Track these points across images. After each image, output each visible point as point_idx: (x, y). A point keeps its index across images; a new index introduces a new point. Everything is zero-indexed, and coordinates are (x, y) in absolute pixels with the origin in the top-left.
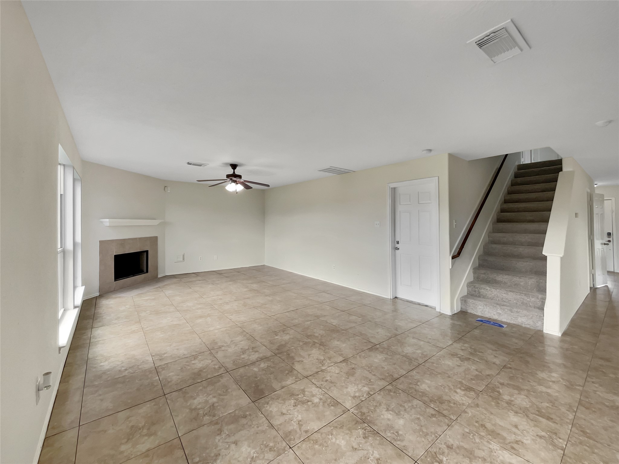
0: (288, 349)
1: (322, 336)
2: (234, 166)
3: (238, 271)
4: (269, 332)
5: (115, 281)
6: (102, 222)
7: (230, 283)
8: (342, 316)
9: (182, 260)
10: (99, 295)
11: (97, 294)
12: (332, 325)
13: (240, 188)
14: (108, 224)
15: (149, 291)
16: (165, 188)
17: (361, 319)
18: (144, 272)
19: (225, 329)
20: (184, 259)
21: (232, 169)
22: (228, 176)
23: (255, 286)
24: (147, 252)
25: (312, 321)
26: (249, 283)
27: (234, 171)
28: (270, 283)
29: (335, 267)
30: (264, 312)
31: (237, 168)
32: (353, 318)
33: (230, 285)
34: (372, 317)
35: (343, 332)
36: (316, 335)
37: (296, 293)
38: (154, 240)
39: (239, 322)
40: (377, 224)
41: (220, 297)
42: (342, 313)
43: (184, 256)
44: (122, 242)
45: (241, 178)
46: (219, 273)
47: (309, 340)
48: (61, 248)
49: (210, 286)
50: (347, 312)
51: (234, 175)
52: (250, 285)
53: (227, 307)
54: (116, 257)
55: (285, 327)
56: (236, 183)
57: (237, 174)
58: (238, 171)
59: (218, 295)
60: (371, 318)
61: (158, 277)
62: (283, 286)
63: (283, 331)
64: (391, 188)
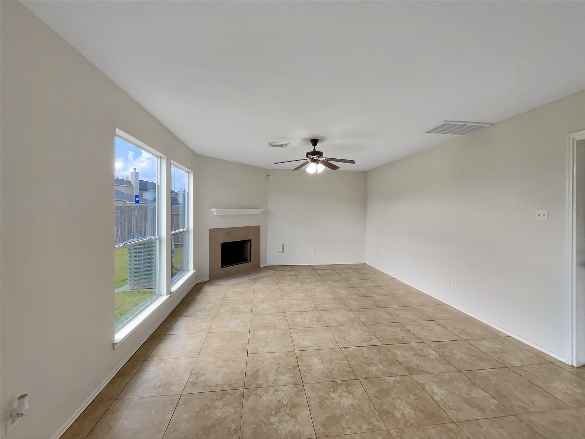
0: (341, 431)
1: (406, 421)
2: (315, 142)
3: (334, 269)
4: (327, 379)
5: (222, 268)
6: (211, 211)
7: (318, 284)
8: (456, 383)
9: (282, 251)
10: (208, 280)
11: (207, 279)
12: (431, 400)
13: (321, 168)
14: (215, 213)
15: (244, 282)
16: (267, 176)
17: (496, 402)
18: (248, 261)
19: (280, 354)
20: (283, 250)
21: (312, 145)
22: (308, 154)
23: (343, 293)
24: (250, 240)
25: (398, 378)
26: (338, 287)
27: (314, 148)
28: (363, 291)
29: (455, 282)
30: (336, 337)
31: (318, 144)
32: (478, 394)
33: (317, 286)
34: (522, 404)
35: (450, 425)
36: (398, 415)
37: (389, 314)
38: (256, 230)
39: (300, 347)
40: (542, 215)
41: (299, 302)
42: (457, 374)
43: (283, 247)
44: (228, 231)
45: (323, 156)
46: (313, 269)
47: (381, 424)
48: (158, 236)
49: (298, 285)
50: (469, 376)
51: (315, 153)
52: (338, 289)
53: (299, 319)
54: (223, 244)
55: (352, 377)
56: (316, 162)
57: (317, 151)
58: (319, 148)
59: (299, 299)
60: (520, 407)
61: (261, 267)
62: (377, 298)
63: (347, 385)
64: (578, 141)
